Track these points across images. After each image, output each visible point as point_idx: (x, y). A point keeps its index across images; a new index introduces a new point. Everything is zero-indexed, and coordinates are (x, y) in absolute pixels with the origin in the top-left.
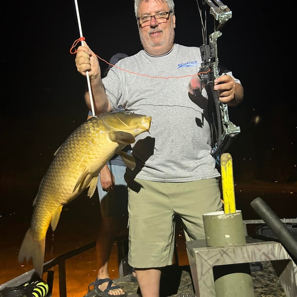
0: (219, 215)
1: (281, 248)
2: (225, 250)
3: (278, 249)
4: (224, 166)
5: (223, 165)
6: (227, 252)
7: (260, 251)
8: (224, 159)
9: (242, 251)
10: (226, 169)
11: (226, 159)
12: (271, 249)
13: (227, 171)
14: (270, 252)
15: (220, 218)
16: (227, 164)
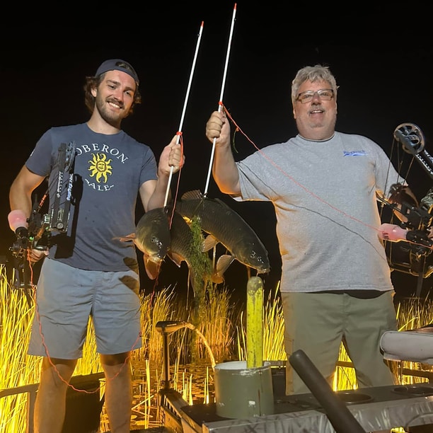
0: (243, 370)
1: (327, 422)
2: (252, 427)
3: (323, 423)
4: (252, 297)
5: (250, 295)
6: (255, 429)
7: (300, 426)
8: (252, 286)
9: (276, 426)
10: (254, 300)
11: (255, 286)
12: (314, 423)
13: (256, 304)
14: (313, 428)
15: (244, 374)
16: (256, 294)
